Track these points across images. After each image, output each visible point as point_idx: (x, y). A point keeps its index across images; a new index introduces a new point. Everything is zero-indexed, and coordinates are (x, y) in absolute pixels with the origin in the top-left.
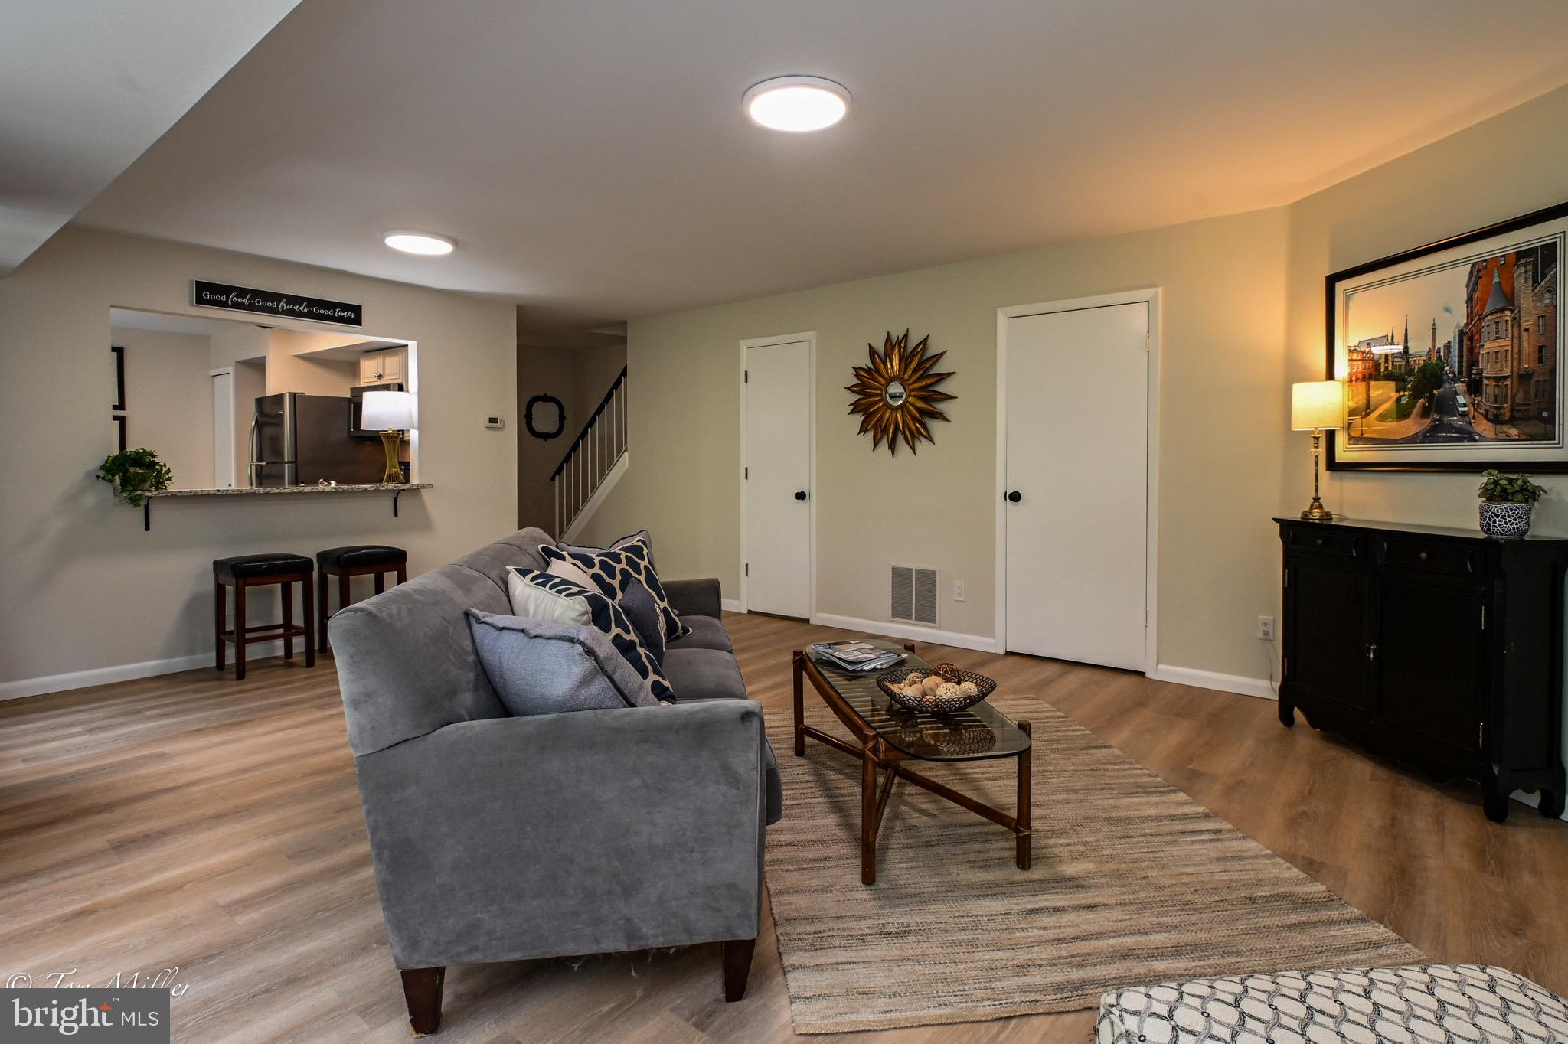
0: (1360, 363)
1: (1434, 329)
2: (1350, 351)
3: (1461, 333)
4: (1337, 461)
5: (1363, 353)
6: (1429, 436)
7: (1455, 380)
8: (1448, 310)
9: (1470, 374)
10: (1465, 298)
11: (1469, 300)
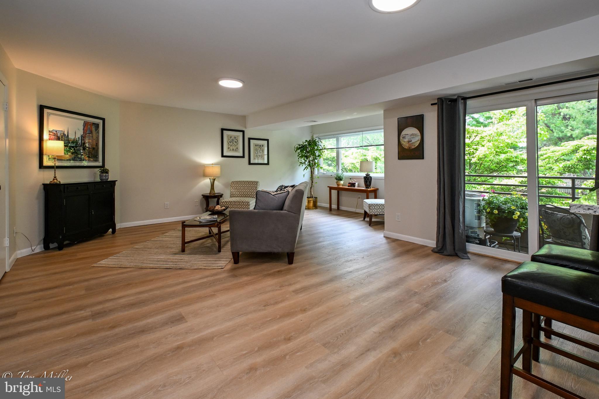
0: (53, 136)
1: (75, 133)
2: (49, 131)
3: (82, 136)
4: (44, 165)
5: (54, 133)
6: (74, 159)
7: (80, 146)
8: (79, 130)
9: (83, 146)
10: (83, 128)
11: (83, 129)
